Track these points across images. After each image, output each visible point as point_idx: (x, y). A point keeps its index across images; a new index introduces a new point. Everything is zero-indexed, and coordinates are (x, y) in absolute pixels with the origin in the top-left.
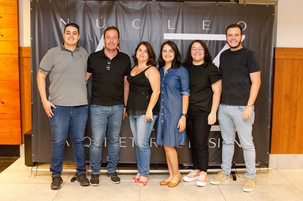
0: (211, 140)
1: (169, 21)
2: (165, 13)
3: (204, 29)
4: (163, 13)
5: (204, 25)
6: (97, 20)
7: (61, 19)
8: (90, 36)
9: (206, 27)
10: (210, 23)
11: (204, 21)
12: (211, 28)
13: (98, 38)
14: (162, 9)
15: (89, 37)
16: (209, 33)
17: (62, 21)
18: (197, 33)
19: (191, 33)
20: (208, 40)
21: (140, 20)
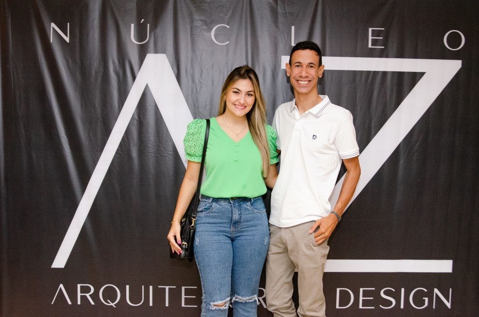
0: (385, 293)
1: (293, 28)
2: (285, 10)
3: (370, 46)
4: (280, 10)
5: (370, 38)
6: (133, 26)
7: (53, 25)
8: (117, 62)
9: (374, 42)
10: (383, 34)
11: (370, 30)
12: (385, 43)
13: (136, 67)
14: (277, 4)
15: (114, 63)
16: (381, 56)
17: (53, 28)
18: (354, 54)
19: (342, 56)
20: (378, 72)
21: (228, 27)
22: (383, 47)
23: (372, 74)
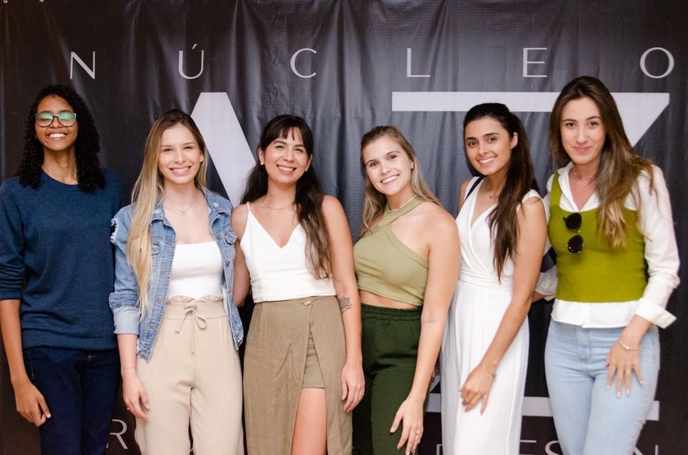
1: (409, 51)
3: (525, 74)
5: (526, 62)
6: (181, 53)
7: (74, 55)
8: (158, 103)
9: (532, 69)
10: (546, 56)
11: (525, 50)
12: (549, 69)
14: (385, 15)
15: (155, 107)
16: (542, 89)
17: (74, 59)
18: (502, 88)
20: (538, 113)
21: (315, 52)
22: (546, 76)
23: (528, 115)
